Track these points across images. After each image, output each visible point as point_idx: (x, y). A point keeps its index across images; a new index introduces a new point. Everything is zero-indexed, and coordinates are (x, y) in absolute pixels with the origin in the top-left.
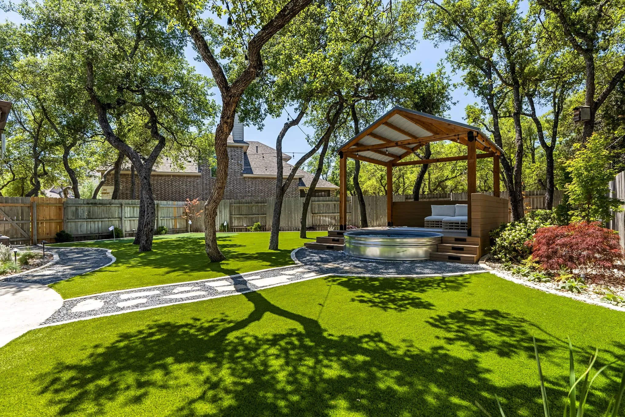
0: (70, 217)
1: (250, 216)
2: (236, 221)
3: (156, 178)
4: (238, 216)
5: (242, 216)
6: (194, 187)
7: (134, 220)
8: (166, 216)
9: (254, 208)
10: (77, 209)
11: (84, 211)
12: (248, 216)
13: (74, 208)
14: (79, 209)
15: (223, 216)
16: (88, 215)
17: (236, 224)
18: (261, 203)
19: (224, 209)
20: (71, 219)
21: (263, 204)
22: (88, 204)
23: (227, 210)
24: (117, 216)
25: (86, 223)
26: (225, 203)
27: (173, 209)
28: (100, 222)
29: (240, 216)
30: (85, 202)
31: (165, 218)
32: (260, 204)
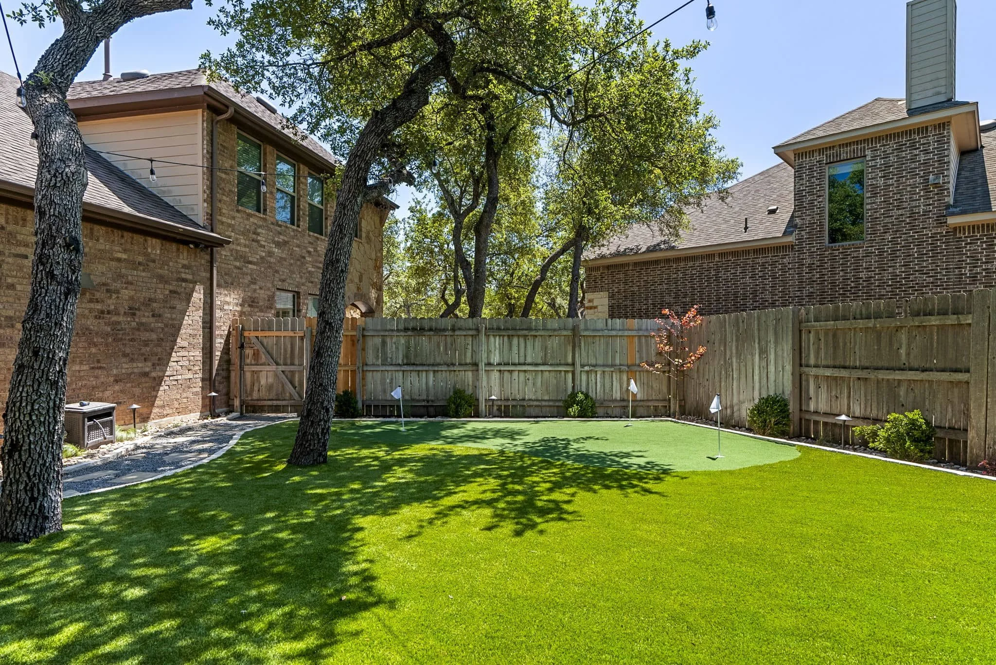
0: (370, 359)
1: (882, 375)
2: (823, 395)
3: (682, 264)
4: (828, 372)
5: (844, 373)
6: (774, 277)
7: (511, 372)
8: (600, 362)
9: (903, 337)
10: (384, 343)
11: (396, 347)
12: (872, 375)
13: (378, 341)
14: (388, 340)
15: (772, 368)
16: (407, 356)
17: (823, 407)
18: (943, 313)
19: (776, 342)
20: (373, 365)
21: (951, 320)
22: (406, 329)
23: (787, 347)
24: (468, 360)
25: (401, 374)
26: (778, 320)
27: (625, 341)
28: (431, 375)
29: (837, 373)
30: (401, 327)
31: (599, 370)
32: (934, 321)
